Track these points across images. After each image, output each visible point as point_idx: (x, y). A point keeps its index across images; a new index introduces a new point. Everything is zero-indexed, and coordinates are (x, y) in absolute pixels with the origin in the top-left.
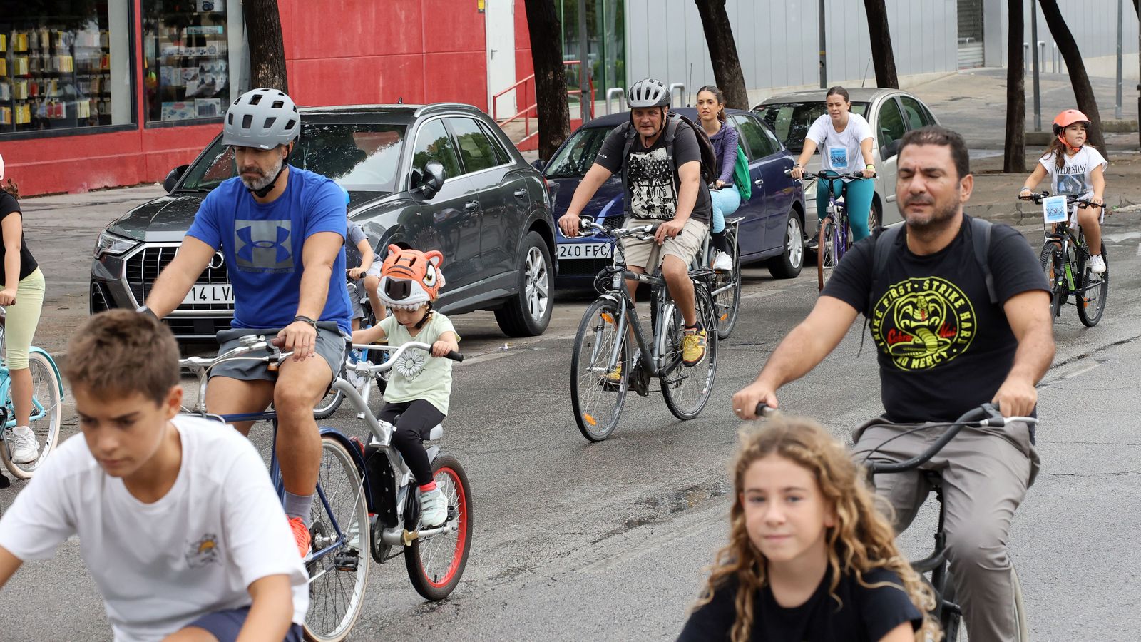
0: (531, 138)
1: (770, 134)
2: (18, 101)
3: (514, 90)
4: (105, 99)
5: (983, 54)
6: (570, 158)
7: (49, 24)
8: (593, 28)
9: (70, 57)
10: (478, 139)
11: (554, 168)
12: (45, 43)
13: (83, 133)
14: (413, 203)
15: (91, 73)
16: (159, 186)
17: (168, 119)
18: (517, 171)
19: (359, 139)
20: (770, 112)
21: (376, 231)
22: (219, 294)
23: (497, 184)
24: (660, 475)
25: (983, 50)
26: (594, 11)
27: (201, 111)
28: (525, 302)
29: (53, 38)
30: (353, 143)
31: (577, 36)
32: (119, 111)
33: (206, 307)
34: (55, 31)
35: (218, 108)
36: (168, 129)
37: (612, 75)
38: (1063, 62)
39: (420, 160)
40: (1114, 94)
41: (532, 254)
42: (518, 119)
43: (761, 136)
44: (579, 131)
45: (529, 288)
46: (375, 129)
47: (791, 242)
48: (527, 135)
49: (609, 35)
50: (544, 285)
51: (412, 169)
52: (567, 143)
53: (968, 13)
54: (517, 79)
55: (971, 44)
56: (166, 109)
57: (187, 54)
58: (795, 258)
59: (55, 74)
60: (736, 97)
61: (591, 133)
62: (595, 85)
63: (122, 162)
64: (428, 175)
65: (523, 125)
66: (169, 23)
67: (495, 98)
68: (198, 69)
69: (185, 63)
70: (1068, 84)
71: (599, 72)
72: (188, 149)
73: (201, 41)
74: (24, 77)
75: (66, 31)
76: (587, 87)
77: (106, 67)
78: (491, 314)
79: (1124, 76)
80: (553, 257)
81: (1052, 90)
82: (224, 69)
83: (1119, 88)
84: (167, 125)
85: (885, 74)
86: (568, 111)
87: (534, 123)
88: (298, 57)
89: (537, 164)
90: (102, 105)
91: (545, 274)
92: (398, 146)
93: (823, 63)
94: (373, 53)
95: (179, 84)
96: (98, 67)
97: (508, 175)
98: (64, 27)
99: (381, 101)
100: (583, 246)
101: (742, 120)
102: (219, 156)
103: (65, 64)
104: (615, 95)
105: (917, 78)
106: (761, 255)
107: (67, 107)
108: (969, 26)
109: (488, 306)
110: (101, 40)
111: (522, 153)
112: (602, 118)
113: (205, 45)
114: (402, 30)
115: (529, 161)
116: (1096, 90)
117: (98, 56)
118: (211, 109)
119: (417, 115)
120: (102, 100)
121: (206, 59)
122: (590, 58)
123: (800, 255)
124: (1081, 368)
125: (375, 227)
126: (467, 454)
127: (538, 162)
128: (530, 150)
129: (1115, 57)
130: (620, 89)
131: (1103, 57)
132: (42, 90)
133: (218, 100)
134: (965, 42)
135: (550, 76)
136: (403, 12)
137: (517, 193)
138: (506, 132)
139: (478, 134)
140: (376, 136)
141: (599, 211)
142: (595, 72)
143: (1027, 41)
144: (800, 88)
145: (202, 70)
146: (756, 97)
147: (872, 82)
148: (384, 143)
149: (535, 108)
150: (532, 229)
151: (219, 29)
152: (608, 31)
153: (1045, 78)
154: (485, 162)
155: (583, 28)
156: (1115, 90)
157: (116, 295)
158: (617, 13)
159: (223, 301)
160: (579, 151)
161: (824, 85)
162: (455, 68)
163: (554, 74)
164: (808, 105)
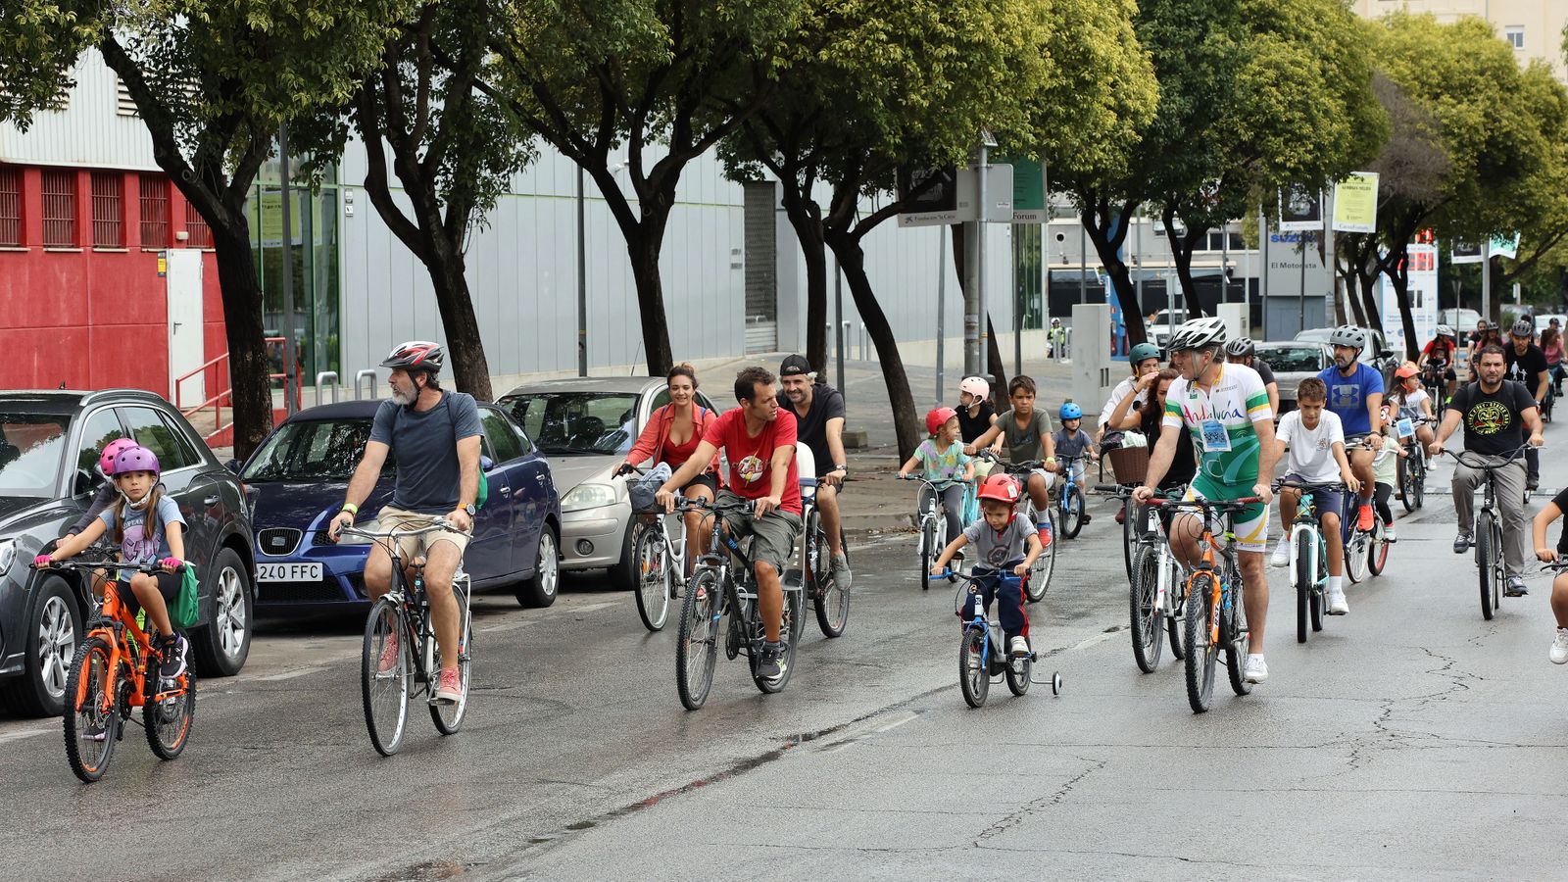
0: (223, 432)
1: (518, 430)
3: (202, 373)
5: (776, 336)
6: (273, 457)
8: (299, 298)
10: (159, 433)
11: (253, 470)
18: (208, 474)
19: (11, 432)
20: (519, 404)
21: (32, 546)
23: (183, 490)
24: (384, 849)
25: (776, 331)
26: (301, 276)
28: (217, 635)
31: (281, 307)
37: (324, 357)
38: (873, 347)
39: (87, 459)
40: (934, 387)
41: (225, 575)
42: (207, 408)
43: (508, 434)
44: (285, 425)
45: (221, 618)
46: (31, 420)
47: (543, 563)
48: (217, 428)
49: (320, 305)
50: (239, 613)
51: (77, 471)
52: (270, 440)
53: (757, 286)
54: (207, 356)
55: (762, 324)
58: (549, 582)
60: (477, 385)
61: (298, 428)
62: (304, 365)
67: (178, 382)
70: (879, 375)
71: (307, 352)
76: (292, 369)
79: (945, 366)
80: (252, 579)
81: (860, 381)
83: (940, 380)
85: (659, 359)
86: (271, 400)
87: (227, 414)
89: (232, 466)
91: (242, 600)
92: (61, 440)
93: (582, 345)
94: (25, 325)
97: (197, 479)
99: (35, 385)
100: (288, 566)
104: (328, 381)
106: (506, 579)
108: (760, 301)
111: (213, 450)
112: (313, 409)
114: (63, 296)
115: (223, 461)
116: (912, 381)
119: (83, 403)
122: (296, 335)
123: (554, 579)
124: (894, 720)
126: (145, 822)
127: (233, 462)
128: (222, 446)
129: (934, 343)
130: (333, 373)
131: (921, 342)
134: (754, 321)
135: (249, 357)
136: (65, 275)
137: (207, 501)
138: (193, 423)
139: (160, 427)
140: (32, 428)
141: (309, 524)
142: (302, 351)
143: (830, 320)
144: (554, 376)
146: (502, 386)
147: (643, 370)
148: (41, 437)
149: (229, 395)
150: (225, 544)
152: (318, 300)
153: (851, 366)
154: (168, 461)
155: (289, 298)
156: (935, 382)
158: (329, 280)
160: (285, 449)
161: (583, 372)
162: (129, 344)
163: (254, 354)
164: (565, 397)
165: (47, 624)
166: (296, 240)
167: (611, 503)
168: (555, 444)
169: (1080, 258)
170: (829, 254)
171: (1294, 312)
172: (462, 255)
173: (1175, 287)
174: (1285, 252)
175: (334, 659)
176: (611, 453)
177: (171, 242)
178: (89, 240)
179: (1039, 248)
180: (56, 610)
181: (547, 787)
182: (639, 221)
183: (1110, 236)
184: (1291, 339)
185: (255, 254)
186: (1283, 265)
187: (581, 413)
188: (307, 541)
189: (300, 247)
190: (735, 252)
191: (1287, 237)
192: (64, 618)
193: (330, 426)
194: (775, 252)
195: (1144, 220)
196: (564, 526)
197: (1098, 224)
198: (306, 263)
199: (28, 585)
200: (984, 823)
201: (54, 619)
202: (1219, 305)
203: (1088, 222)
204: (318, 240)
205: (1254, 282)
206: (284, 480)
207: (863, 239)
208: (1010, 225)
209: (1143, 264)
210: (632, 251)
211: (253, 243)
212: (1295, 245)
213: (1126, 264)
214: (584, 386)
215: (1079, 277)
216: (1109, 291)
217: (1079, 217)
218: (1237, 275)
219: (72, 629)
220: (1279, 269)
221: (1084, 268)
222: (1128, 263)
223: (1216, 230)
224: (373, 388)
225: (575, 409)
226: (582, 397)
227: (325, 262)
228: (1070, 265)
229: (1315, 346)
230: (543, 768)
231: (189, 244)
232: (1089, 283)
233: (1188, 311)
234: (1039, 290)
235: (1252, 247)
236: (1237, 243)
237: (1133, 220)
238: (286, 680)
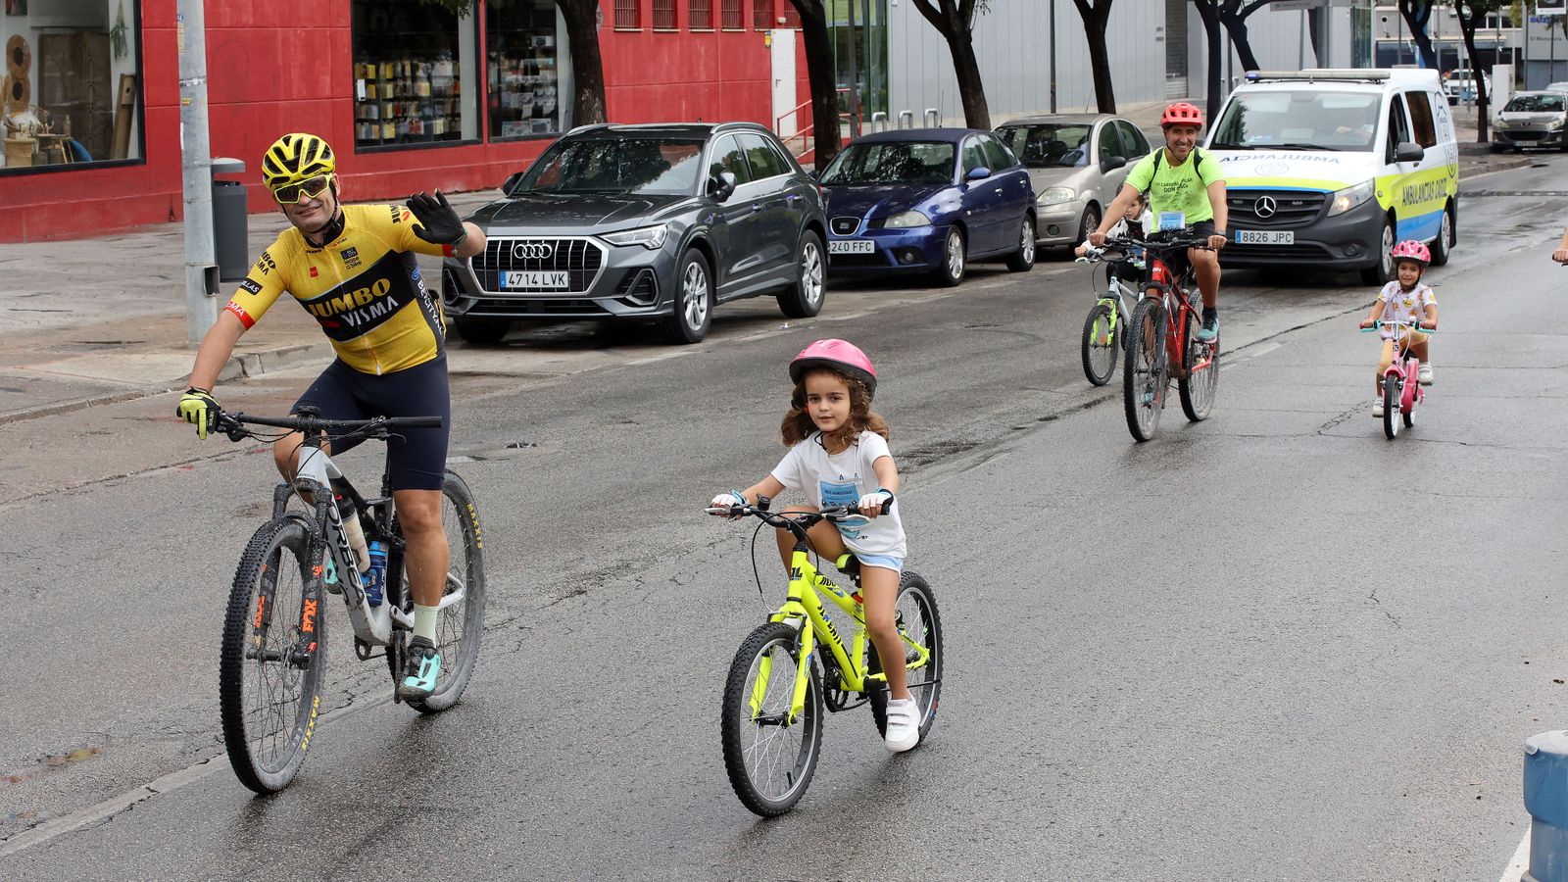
1: (1008, 150)
2: (385, 120)
3: (794, 115)
4: (456, 119)
5: (1187, 87)
6: (841, 169)
7: (411, 57)
8: (861, 62)
9: (428, 84)
10: (764, 153)
11: (827, 177)
12: (408, 73)
13: (438, 146)
14: (709, 205)
15: (445, 96)
16: (499, 191)
17: (507, 136)
18: (797, 180)
19: (665, 153)
20: (1009, 131)
22: (548, 280)
23: (780, 190)
25: (1187, 84)
26: (862, 49)
27: (535, 129)
28: (802, 289)
29: (414, 69)
30: (660, 155)
31: (848, 68)
32: (468, 128)
33: (537, 290)
34: (415, 62)
35: (549, 126)
36: (508, 144)
37: (877, 102)
39: (716, 170)
41: (808, 248)
42: (798, 138)
43: (1001, 152)
44: (849, 146)
45: (805, 277)
46: (679, 143)
47: (1025, 241)
48: (805, 150)
49: (874, 68)
50: (818, 275)
51: (708, 177)
52: (839, 157)
53: (1175, 52)
54: (798, 104)
55: (1177, 77)
56: (506, 127)
57: (523, 82)
58: (1028, 254)
59: (416, 98)
60: (980, 118)
61: (859, 149)
62: (862, 110)
63: (470, 171)
64: (722, 182)
65: (801, 142)
66: (509, 56)
67: (778, 119)
68: (532, 94)
69: (522, 89)
71: (866, 99)
72: (524, 160)
73: (535, 71)
74: (390, 100)
75: (425, 62)
76: (855, 110)
77: (457, 92)
78: (774, 299)
80: (826, 251)
82: (554, 94)
84: (506, 140)
85: (1106, 103)
86: (840, 130)
87: (811, 141)
88: (615, 84)
89: (813, 174)
90: (453, 123)
91: (819, 265)
92: (699, 154)
93: (1053, 93)
95: (517, 106)
96: (450, 92)
97: (789, 183)
98: (423, 59)
100: (851, 243)
101: (985, 138)
102: (549, 165)
103: (424, 89)
104: (879, 118)
105: (1132, 106)
106: (995, 253)
107: (425, 126)
108: (1176, 63)
109: (771, 292)
110: (454, 70)
111: (802, 166)
112: (869, 136)
113: (538, 74)
114: (702, 62)
115: (807, 172)
117: (451, 83)
118: (543, 127)
119: (713, 132)
120: (453, 120)
121: (539, 86)
122: (858, 87)
123: (1032, 253)
125: (678, 225)
127: (814, 172)
128: (807, 163)
130: (883, 113)
132: (405, 110)
133: (549, 120)
134: (1172, 77)
135: (825, 100)
136: (703, 47)
138: (787, 147)
139: (763, 149)
140: (679, 150)
141: (865, 214)
142: (863, 100)
143: (1224, 77)
145: (536, 95)
146: (996, 121)
147: (1095, 109)
148: (685, 155)
150: (809, 227)
151: (550, 61)
152: (873, 65)
154: (770, 171)
155: (852, 62)
157: (464, 281)
158: (881, 51)
159: (551, 285)
160: (849, 164)
161: (1053, 110)
162: (746, 94)
163: (829, 98)
164: (1041, 127)
165: (689, 281)
166: (859, 22)
167: (1072, 200)
168: (1033, 160)
169: (1398, 34)
170: (1223, 30)
171: (1546, 72)
172: (970, 31)
173: (1463, 54)
174: (1539, 29)
175: (881, 306)
176: (1072, 166)
177: (774, 25)
178: (719, 24)
179: (1369, 27)
180: (695, 271)
181: (1025, 392)
182: (1092, 7)
183: (1419, 17)
184: (1544, 89)
185: (829, 34)
186: (1538, 39)
187: (1051, 138)
188: (863, 225)
189: (861, 28)
190: (1159, 29)
191: (1541, 19)
192: (700, 277)
193: (880, 147)
194: (1187, 29)
195: (1442, 7)
196: (1039, 216)
197: (1410, 10)
198: (866, 39)
199: (676, 255)
200: (1325, 418)
201: (694, 278)
202: (1494, 66)
203: (1403, 8)
204: (873, 21)
205: (1518, 50)
206: (848, 184)
207: (1247, 19)
208: (1349, 10)
209: (1442, 38)
210: (1087, 28)
211: (829, 24)
212: (1546, 25)
213: (1430, 38)
214: (1054, 120)
215: (1397, 47)
216: (1418, 56)
217: (1397, 4)
218: (1508, 46)
219: (705, 285)
220: (1536, 41)
221: (1400, 41)
222: (1431, 37)
223: (1493, 14)
224: (910, 123)
225: (1046, 136)
226: (1052, 128)
227: (878, 37)
228: (1391, 39)
229: (1560, 94)
230: (1023, 380)
231: (787, 26)
232: (1404, 51)
233: (1472, 71)
234: (1369, 56)
235: (1517, 26)
236: (1507, 24)
237: (1434, 7)
238: (848, 320)
